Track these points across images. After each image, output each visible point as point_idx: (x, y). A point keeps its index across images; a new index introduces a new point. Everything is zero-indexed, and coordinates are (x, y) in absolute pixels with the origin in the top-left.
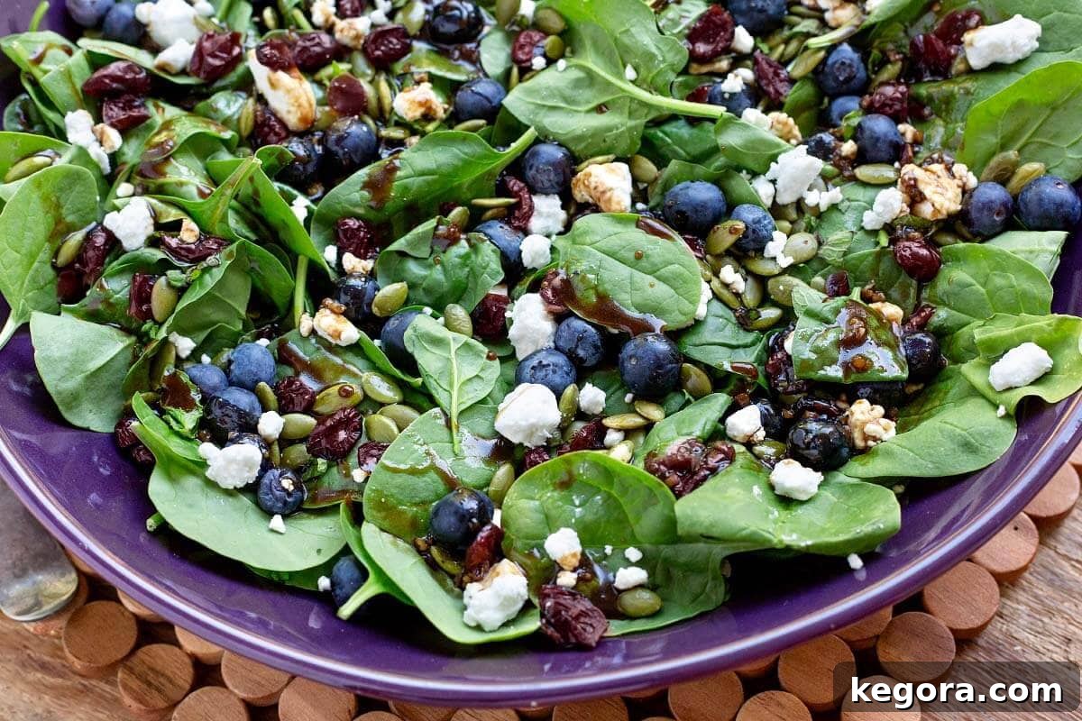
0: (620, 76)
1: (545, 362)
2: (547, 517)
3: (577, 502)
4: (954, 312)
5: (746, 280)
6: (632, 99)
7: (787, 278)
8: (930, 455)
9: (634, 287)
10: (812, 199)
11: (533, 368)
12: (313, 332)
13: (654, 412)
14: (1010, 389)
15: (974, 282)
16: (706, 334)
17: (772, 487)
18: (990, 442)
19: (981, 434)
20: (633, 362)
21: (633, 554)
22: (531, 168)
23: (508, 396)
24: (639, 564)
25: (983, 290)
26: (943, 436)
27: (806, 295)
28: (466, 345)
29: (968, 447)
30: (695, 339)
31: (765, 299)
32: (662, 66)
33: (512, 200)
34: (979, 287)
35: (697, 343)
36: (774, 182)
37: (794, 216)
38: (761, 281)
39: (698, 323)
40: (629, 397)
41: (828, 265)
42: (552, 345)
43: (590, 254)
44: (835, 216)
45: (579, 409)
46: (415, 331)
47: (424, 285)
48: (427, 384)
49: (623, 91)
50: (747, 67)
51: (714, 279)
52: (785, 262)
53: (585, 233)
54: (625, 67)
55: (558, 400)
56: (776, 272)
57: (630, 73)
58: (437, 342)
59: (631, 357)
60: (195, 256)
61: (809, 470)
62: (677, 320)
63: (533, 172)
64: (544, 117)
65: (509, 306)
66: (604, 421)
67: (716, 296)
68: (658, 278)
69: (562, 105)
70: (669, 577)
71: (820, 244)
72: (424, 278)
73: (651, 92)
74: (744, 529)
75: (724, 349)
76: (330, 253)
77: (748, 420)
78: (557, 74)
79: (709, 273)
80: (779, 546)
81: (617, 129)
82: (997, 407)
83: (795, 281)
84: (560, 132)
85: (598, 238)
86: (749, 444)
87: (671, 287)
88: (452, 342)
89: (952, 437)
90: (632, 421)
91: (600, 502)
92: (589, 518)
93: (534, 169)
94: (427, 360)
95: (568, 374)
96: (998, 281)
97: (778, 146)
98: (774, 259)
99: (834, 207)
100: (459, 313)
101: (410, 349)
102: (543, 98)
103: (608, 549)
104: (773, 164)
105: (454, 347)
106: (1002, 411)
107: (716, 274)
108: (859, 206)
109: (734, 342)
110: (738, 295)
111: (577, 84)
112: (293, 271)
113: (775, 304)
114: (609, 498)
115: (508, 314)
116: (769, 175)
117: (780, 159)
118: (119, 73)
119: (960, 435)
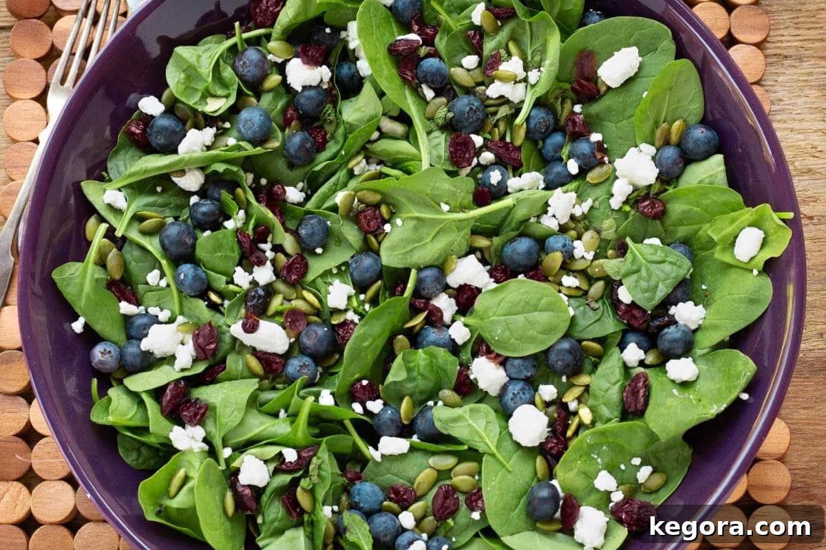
0: (442, 212)
1: (516, 392)
2: (585, 473)
3: (596, 457)
4: (688, 227)
5: (576, 277)
6: (455, 221)
7: (597, 262)
8: (737, 316)
9: (531, 323)
10: (578, 212)
11: (512, 399)
12: (383, 456)
13: (584, 379)
14: (752, 259)
15: (691, 207)
16: (582, 323)
17: (673, 381)
18: (762, 292)
19: (755, 291)
20: (560, 363)
21: (636, 461)
22: (424, 289)
23: (510, 421)
24: (642, 464)
25: (699, 209)
26: (736, 302)
27: (611, 266)
28: (471, 410)
29: (753, 301)
30: (578, 328)
31: (591, 280)
32: (462, 194)
33: (426, 313)
34: (696, 209)
35: (581, 330)
36: (554, 216)
37: (573, 225)
38: (583, 273)
39: (573, 318)
40: (564, 379)
41: (610, 241)
42: (508, 379)
43: (497, 321)
44: (595, 213)
45: (546, 402)
46: (441, 421)
47: (417, 391)
48: (471, 446)
49: (447, 219)
50: (485, 151)
51: (561, 288)
52: (590, 256)
53: (486, 310)
54: (439, 205)
55: (535, 406)
56: (589, 264)
57: (445, 208)
58: (456, 420)
59: (557, 361)
60: (303, 465)
61: (683, 359)
62: (564, 327)
63: (426, 291)
64: (411, 257)
65: (469, 372)
66: (564, 400)
67: (569, 297)
68: (540, 311)
69: (416, 245)
70: (658, 459)
71: (598, 232)
72: (415, 387)
73: (464, 212)
74: (692, 420)
75: (596, 324)
76: (357, 407)
77: (633, 353)
78: (400, 229)
79: (557, 287)
80: (713, 417)
81: (456, 240)
82: (751, 271)
83: (602, 261)
84: (427, 260)
85: (495, 309)
86: (642, 363)
87: (550, 311)
88: (464, 414)
89: (741, 300)
90: (577, 391)
91: (607, 449)
92: (606, 460)
93: (426, 288)
94: (457, 431)
95: (530, 389)
96: (705, 202)
97: (545, 196)
98: (583, 257)
99: (592, 208)
100: (447, 393)
101: (446, 433)
102: (404, 248)
103: (623, 467)
104: (549, 208)
105: (467, 416)
106: (755, 272)
107: (560, 284)
108: (603, 200)
109: (598, 317)
110: (577, 288)
111: (416, 229)
112: (346, 431)
113: (598, 279)
114: (609, 444)
115: (472, 377)
116: (550, 214)
117: (550, 203)
118: (174, 392)
119: (745, 297)
